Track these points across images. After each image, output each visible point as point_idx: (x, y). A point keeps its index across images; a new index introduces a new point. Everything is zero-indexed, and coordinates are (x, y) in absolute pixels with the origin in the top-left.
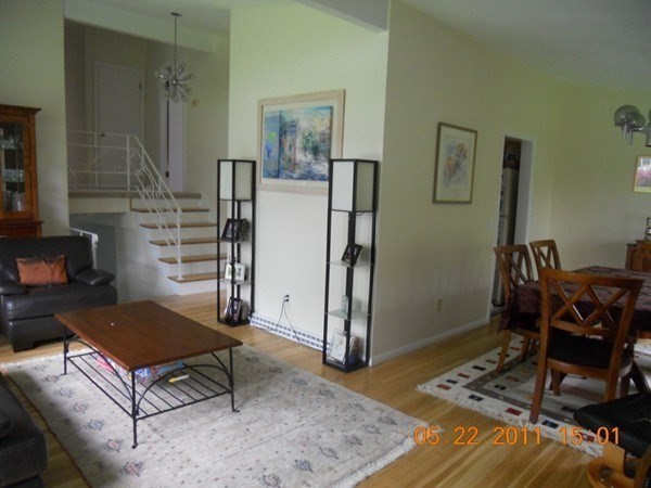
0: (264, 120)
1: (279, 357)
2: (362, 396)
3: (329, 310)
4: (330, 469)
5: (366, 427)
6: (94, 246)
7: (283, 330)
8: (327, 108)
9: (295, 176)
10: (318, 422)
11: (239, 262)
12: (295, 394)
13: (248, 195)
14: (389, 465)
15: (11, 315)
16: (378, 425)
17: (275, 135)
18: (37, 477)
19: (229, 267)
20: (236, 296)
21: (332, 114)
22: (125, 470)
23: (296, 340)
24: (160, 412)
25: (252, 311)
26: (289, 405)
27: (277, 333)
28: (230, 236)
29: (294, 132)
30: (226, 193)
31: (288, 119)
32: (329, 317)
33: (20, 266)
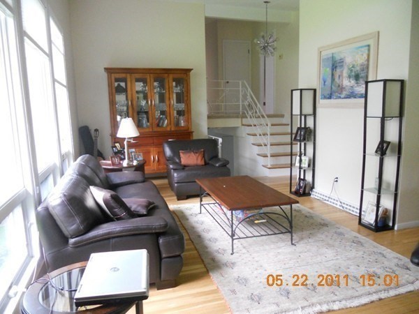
0: (322, 61)
1: (327, 217)
2: (385, 248)
3: (365, 188)
4: (353, 288)
5: (384, 268)
6: (220, 145)
7: (332, 201)
8: (366, 46)
9: (343, 96)
10: (349, 259)
11: (305, 155)
12: (335, 240)
13: (311, 111)
14: (399, 295)
15: (176, 180)
16: (395, 268)
17: (329, 70)
18: (179, 256)
19: (298, 158)
20: (302, 177)
21: (369, 50)
22: (226, 265)
23: (341, 208)
24: (247, 237)
25: (313, 187)
26: (330, 246)
27: (329, 203)
28: (299, 138)
29: (342, 66)
30: (296, 111)
31: (338, 58)
32: (364, 192)
33: (181, 155)
